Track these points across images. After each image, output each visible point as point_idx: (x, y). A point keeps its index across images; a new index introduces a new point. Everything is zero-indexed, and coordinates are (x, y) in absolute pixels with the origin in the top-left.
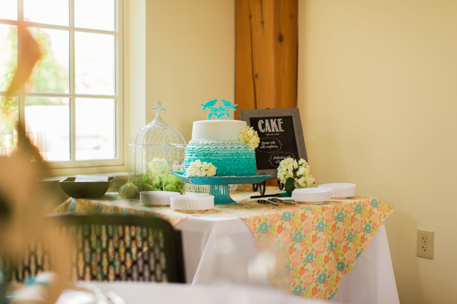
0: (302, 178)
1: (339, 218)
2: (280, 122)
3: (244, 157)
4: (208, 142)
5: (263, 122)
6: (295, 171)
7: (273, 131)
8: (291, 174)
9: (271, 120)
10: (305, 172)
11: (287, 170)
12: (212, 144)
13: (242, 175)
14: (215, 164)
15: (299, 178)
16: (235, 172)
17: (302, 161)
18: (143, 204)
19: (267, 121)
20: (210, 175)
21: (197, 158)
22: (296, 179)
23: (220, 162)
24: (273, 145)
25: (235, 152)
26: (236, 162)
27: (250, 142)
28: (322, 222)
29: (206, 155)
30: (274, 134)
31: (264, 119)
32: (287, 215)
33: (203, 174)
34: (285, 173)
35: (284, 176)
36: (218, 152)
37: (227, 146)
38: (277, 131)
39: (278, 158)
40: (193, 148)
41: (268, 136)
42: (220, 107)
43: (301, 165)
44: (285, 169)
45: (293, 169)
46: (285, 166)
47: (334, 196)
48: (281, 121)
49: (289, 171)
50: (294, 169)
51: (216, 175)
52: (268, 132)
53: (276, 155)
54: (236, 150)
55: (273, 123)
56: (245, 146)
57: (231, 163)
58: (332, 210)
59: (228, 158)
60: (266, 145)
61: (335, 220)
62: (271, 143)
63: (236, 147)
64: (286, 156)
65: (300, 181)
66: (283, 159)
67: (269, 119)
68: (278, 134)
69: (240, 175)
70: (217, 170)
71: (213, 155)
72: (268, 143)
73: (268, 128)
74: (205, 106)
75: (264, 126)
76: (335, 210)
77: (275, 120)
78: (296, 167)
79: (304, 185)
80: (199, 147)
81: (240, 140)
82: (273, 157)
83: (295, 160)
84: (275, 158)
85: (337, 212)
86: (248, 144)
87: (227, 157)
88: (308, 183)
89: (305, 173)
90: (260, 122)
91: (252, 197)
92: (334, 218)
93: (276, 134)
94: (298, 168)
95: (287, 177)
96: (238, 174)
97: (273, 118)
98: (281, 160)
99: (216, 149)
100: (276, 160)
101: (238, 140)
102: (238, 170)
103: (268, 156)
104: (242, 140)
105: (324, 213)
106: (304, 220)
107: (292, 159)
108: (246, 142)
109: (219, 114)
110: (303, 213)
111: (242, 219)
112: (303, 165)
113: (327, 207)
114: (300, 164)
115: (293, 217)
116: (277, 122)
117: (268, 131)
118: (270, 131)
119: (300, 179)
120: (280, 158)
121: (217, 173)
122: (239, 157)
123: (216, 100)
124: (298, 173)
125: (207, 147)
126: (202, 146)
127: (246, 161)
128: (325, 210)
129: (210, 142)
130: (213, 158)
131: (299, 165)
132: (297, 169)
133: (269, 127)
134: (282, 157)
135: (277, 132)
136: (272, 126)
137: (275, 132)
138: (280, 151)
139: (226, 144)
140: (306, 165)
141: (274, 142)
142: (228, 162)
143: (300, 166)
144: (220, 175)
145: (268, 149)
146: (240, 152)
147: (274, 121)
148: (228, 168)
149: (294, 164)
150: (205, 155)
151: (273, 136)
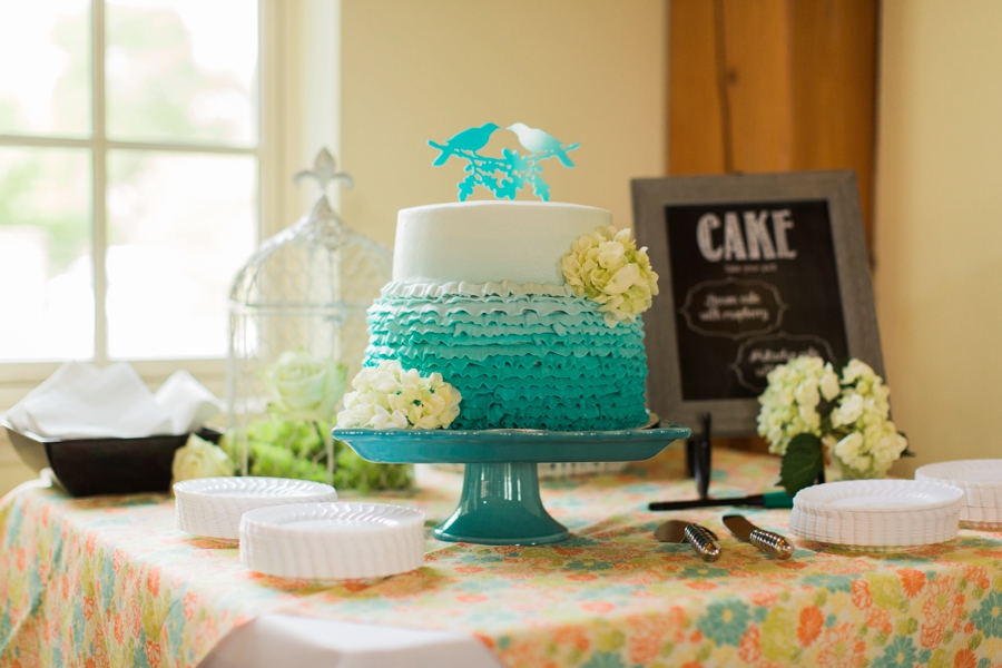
0: (853, 439)
1: (987, 619)
2: (781, 221)
3: (580, 354)
4: (435, 289)
5: (716, 223)
6: (826, 407)
7: (755, 254)
8: (809, 421)
9: (750, 217)
10: (865, 411)
11: (795, 403)
12: (448, 296)
13: (571, 428)
14: (453, 380)
15: (840, 434)
16: (535, 413)
17: (855, 369)
18: (183, 534)
19: (731, 219)
20: (428, 423)
21: (392, 351)
22: (828, 441)
23: (474, 373)
24: (752, 307)
25: (543, 330)
26: (545, 371)
27: (607, 289)
28: (905, 643)
29: (424, 343)
30: (754, 269)
31: (720, 211)
32: (728, 617)
33: (398, 421)
34: (785, 415)
35: (784, 427)
36: (469, 330)
37: (508, 307)
38: (769, 254)
39: (768, 356)
40: (384, 314)
41: (736, 275)
42: (507, 153)
43: (853, 385)
44: (787, 402)
45: (816, 400)
46: (788, 389)
47: (977, 517)
48: (786, 219)
49: (802, 410)
50: (823, 399)
51: (456, 425)
52: (734, 261)
53: (762, 346)
54: (547, 323)
55: (756, 226)
56: (588, 307)
57: (522, 375)
58: (956, 585)
59: (511, 353)
60: (722, 308)
61: (969, 629)
62: (744, 300)
63: (543, 309)
64: (799, 349)
65: (843, 449)
66: (784, 362)
67: (740, 209)
68: (773, 267)
69: (561, 428)
70: (462, 405)
71: (450, 342)
72: (731, 300)
73: (734, 246)
74: (448, 151)
75: (718, 237)
76: (971, 586)
77: (764, 216)
78: (830, 394)
79: (863, 464)
80: (403, 309)
81: (565, 281)
82: (748, 352)
83: (829, 367)
84: (755, 356)
85: (978, 594)
86: (601, 299)
87: (503, 352)
88: (877, 455)
89: (867, 419)
90: (706, 224)
91: (654, 507)
92: (964, 623)
93: (766, 268)
94: (840, 396)
95: (793, 430)
96: (547, 422)
97: (757, 208)
98: (775, 364)
99: (461, 318)
100: (760, 364)
101: (556, 279)
102: (552, 404)
103: (728, 349)
104: (575, 281)
105: (916, 604)
106: (815, 634)
107: (819, 362)
108: (592, 290)
109: (505, 182)
110: (810, 603)
111: (487, 642)
112: (861, 386)
113: (932, 574)
114: (848, 379)
115: (760, 626)
116: (770, 224)
117: (733, 255)
118: (741, 255)
119: (845, 441)
120: (777, 357)
121: (461, 417)
122: (561, 351)
123: (491, 127)
124: (840, 418)
125: (427, 308)
126: (413, 305)
127: (592, 367)
128: (920, 586)
129: (444, 289)
130: (449, 354)
131: (842, 387)
132: (835, 403)
133: (739, 244)
134: (783, 354)
135: (770, 262)
136: (752, 238)
137: (762, 261)
138: (775, 332)
139: (503, 296)
140: (870, 385)
141: (753, 298)
142: (508, 372)
143: (849, 390)
144: (473, 426)
145: (732, 325)
146: (561, 331)
147: (758, 216)
148: (506, 395)
149: (823, 383)
150: (420, 343)
151: (751, 275)
